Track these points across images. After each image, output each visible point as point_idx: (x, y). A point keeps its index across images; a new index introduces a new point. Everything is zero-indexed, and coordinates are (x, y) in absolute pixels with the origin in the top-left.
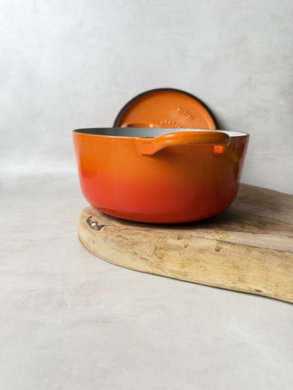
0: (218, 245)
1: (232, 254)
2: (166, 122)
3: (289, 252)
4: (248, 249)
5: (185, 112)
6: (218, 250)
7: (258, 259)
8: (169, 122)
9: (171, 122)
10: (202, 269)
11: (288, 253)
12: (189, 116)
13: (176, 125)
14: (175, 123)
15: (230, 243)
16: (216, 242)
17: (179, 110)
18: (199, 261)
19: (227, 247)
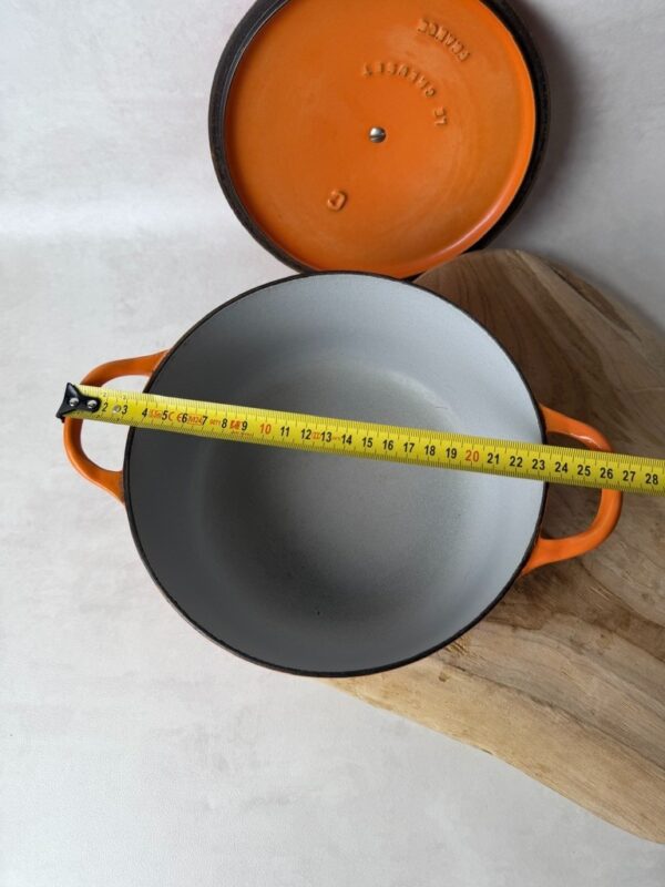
0: (445, 672)
1: (463, 689)
2: (377, 68)
3: (551, 706)
4: (489, 688)
5: (440, 33)
6: (442, 679)
7: (499, 707)
8: (389, 67)
9: (396, 66)
10: (414, 705)
11: (548, 709)
12: (456, 47)
13: (413, 75)
14: (408, 70)
15: (464, 670)
16: (442, 665)
17: (422, 26)
18: (410, 691)
19: (457, 678)
